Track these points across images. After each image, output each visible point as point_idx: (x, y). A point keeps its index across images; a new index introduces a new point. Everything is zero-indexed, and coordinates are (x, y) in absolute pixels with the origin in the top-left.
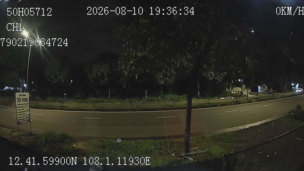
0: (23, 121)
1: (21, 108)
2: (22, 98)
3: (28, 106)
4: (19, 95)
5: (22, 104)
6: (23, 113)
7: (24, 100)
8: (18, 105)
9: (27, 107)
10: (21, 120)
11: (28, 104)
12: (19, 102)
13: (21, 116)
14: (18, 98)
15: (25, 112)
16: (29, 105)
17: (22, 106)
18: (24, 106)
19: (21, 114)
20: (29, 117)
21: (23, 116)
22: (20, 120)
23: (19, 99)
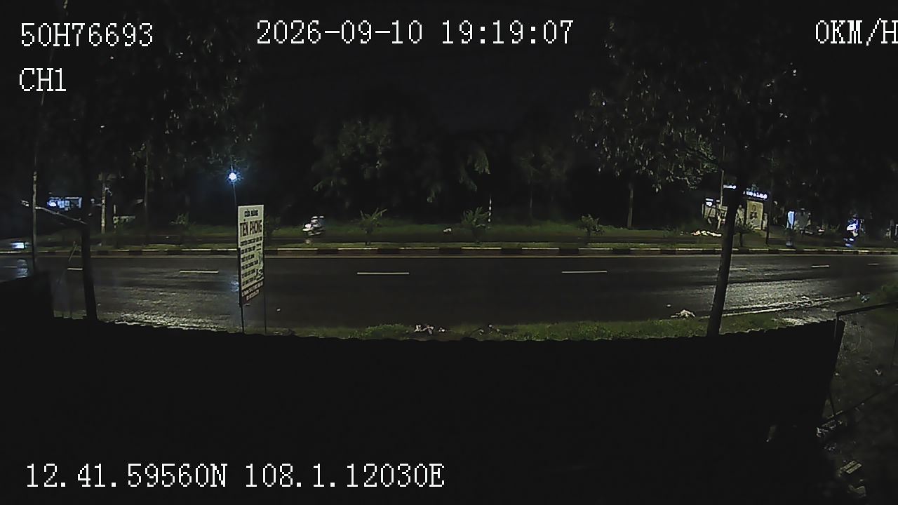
0: (252, 292)
1: (247, 254)
2: (251, 222)
3: (260, 244)
4: (246, 212)
5: (250, 241)
6: (252, 268)
7: (254, 227)
8: (243, 244)
9: (260, 247)
10: (247, 292)
11: (261, 239)
12: (244, 235)
13: (248, 277)
14: (243, 222)
15: (256, 262)
16: (263, 243)
17: (251, 245)
18: (254, 247)
19: (247, 270)
20: (262, 278)
21: (251, 276)
22: (246, 290)
23: (245, 227)
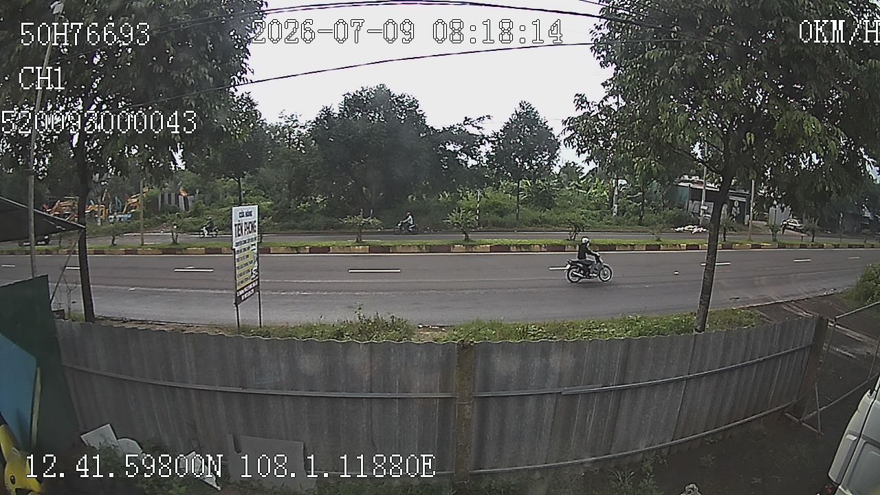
0: (247, 292)
1: (241, 255)
2: (246, 223)
3: (255, 245)
4: (240, 213)
5: (245, 242)
6: (246, 268)
7: (248, 228)
8: (237, 244)
9: (254, 247)
10: (243, 292)
11: (255, 238)
12: (239, 235)
13: (242, 278)
14: (238, 223)
15: (251, 262)
16: (258, 243)
17: (245, 246)
18: (249, 248)
19: (241, 271)
20: (257, 278)
21: (247, 276)
22: (240, 290)
23: (240, 227)
